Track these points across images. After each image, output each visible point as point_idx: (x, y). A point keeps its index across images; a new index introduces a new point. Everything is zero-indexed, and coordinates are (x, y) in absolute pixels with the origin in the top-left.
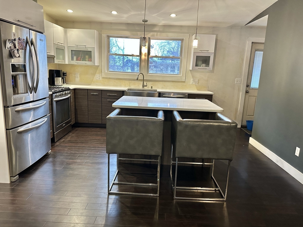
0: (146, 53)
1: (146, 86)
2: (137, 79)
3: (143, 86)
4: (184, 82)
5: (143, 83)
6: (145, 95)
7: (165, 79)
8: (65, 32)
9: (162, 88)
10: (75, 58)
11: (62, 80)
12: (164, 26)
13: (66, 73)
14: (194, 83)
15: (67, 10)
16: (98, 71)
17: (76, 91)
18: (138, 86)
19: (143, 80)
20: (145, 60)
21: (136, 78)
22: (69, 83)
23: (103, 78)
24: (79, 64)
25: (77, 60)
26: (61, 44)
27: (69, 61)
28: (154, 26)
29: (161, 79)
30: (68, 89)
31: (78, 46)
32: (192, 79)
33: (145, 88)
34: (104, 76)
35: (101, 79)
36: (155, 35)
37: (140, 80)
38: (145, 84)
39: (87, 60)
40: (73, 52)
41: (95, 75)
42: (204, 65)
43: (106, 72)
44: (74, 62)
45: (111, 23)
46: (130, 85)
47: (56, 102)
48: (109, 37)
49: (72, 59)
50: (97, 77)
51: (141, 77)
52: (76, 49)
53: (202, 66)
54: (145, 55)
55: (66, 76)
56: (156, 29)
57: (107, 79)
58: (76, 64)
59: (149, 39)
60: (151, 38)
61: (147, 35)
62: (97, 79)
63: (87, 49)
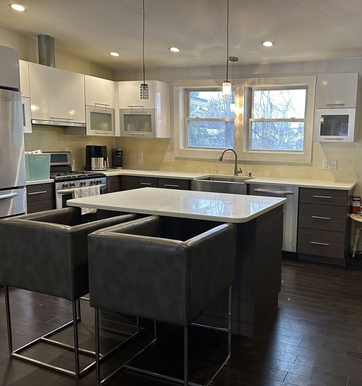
0: (241, 115)
1: (241, 172)
2: (221, 160)
3: (236, 173)
4: (310, 165)
5: (236, 166)
7: (274, 160)
8: (116, 88)
9: (271, 176)
12: (272, 64)
13: (122, 151)
14: (329, 168)
15: (110, 53)
16: (169, 148)
18: (225, 172)
19: (236, 162)
20: (240, 126)
21: (218, 158)
22: (130, 167)
23: (176, 158)
24: (134, 136)
25: (132, 130)
27: (121, 133)
28: (254, 66)
29: (267, 159)
31: (133, 108)
32: (325, 160)
33: (240, 176)
34: (178, 156)
35: (173, 160)
36: (257, 82)
37: (230, 162)
38: (239, 170)
39: (147, 129)
40: (127, 118)
41: (164, 154)
43: (182, 148)
44: (129, 133)
45: (188, 68)
46: (217, 170)
48: (187, 91)
49: (126, 129)
52: (130, 112)
54: (240, 119)
55: (122, 155)
56: (258, 71)
57: (182, 161)
58: (130, 136)
59: (250, 89)
60: (253, 87)
61: (242, 83)
62: (168, 160)
63: (146, 112)
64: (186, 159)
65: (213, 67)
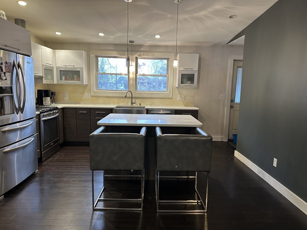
0: (133, 72)
1: (135, 103)
2: (126, 97)
3: (132, 103)
4: (172, 98)
5: (132, 100)
6: (135, 113)
7: (153, 96)
8: (54, 54)
9: (151, 105)
10: (63, 78)
11: (51, 99)
12: (150, 46)
13: (55, 93)
14: (181, 100)
15: (55, 33)
16: (86, 90)
17: (64, 110)
18: (127, 104)
19: (132, 98)
20: (133, 78)
21: (124, 96)
22: (58, 102)
23: (92, 96)
24: (67, 83)
25: (66, 79)
26: (49, 65)
27: (57, 81)
28: (141, 46)
29: (149, 96)
30: (57, 108)
31: (66, 66)
32: (179, 96)
33: (134, 105)
34: (93, 95)
35: (90, 97)
36: (142, 55)
37: (129, 98)
38: (134, 101)
39: (76, 79)
40: (62, 72)
41: (83, 94)
42: (189, 82)
43: (95, 90)
44: (63, 82)
45: (99, 44)
46: (119, 102)
47: (44, 122)
48: (97, 57)
49: (61, 79)
50: (86, 95)
51: (129, 95)
52: (64, 69)
53: (187, 83)
54: (133, 74)
55: (55, 95)
56: (143, 49)
57: (96, 97)
58: (64, 83)
59: (137, 58)
60: (138, 57)
61: (134, 55)
62: (86, 97)
63: (76, 69)
64: (99, 96)
65: (116, 45)
